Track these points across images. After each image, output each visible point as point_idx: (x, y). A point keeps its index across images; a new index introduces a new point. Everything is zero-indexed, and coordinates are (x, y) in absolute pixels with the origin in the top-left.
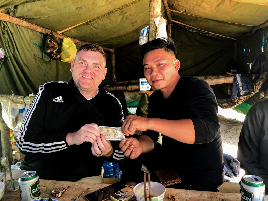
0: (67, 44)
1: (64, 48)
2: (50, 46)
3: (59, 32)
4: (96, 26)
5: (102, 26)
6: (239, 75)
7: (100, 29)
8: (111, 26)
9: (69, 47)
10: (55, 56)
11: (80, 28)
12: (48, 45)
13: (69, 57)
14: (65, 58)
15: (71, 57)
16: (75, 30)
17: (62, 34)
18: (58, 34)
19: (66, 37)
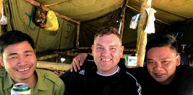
0: (51, 16)
1: (49, 19)
2: (40, 16)
3: (46, 6)
4: (76, 4)
5: (80, 5)
6: (179, 54)
7: (78, 6)
8: (86, 5)
9: (52, 19)
10: (42, 25)
11: (62, 5)
12: (38, 16)
13: (51, 26)
14: (48, 27)
15: (53, 27)
16: (58, 5)
17: (48, 7)
18: (45, 7)
19: (51, 10)
